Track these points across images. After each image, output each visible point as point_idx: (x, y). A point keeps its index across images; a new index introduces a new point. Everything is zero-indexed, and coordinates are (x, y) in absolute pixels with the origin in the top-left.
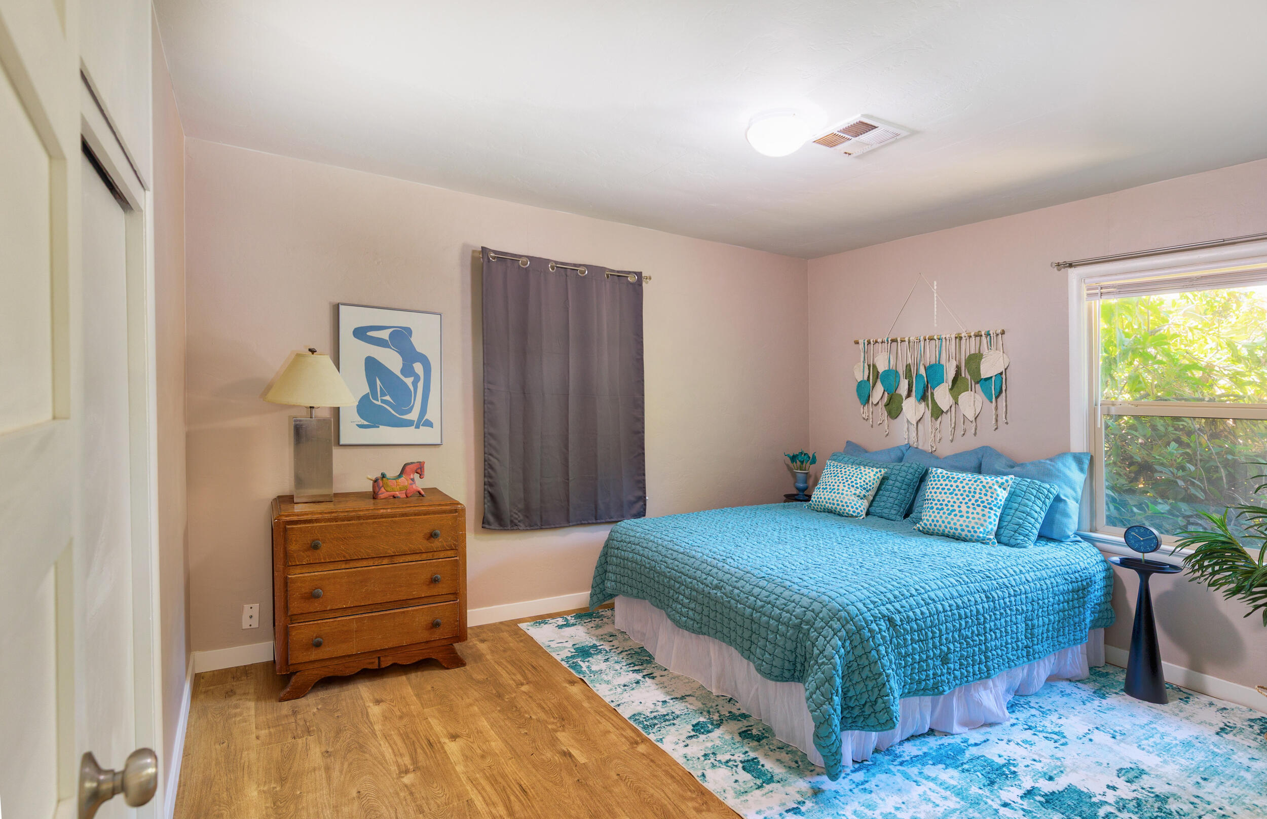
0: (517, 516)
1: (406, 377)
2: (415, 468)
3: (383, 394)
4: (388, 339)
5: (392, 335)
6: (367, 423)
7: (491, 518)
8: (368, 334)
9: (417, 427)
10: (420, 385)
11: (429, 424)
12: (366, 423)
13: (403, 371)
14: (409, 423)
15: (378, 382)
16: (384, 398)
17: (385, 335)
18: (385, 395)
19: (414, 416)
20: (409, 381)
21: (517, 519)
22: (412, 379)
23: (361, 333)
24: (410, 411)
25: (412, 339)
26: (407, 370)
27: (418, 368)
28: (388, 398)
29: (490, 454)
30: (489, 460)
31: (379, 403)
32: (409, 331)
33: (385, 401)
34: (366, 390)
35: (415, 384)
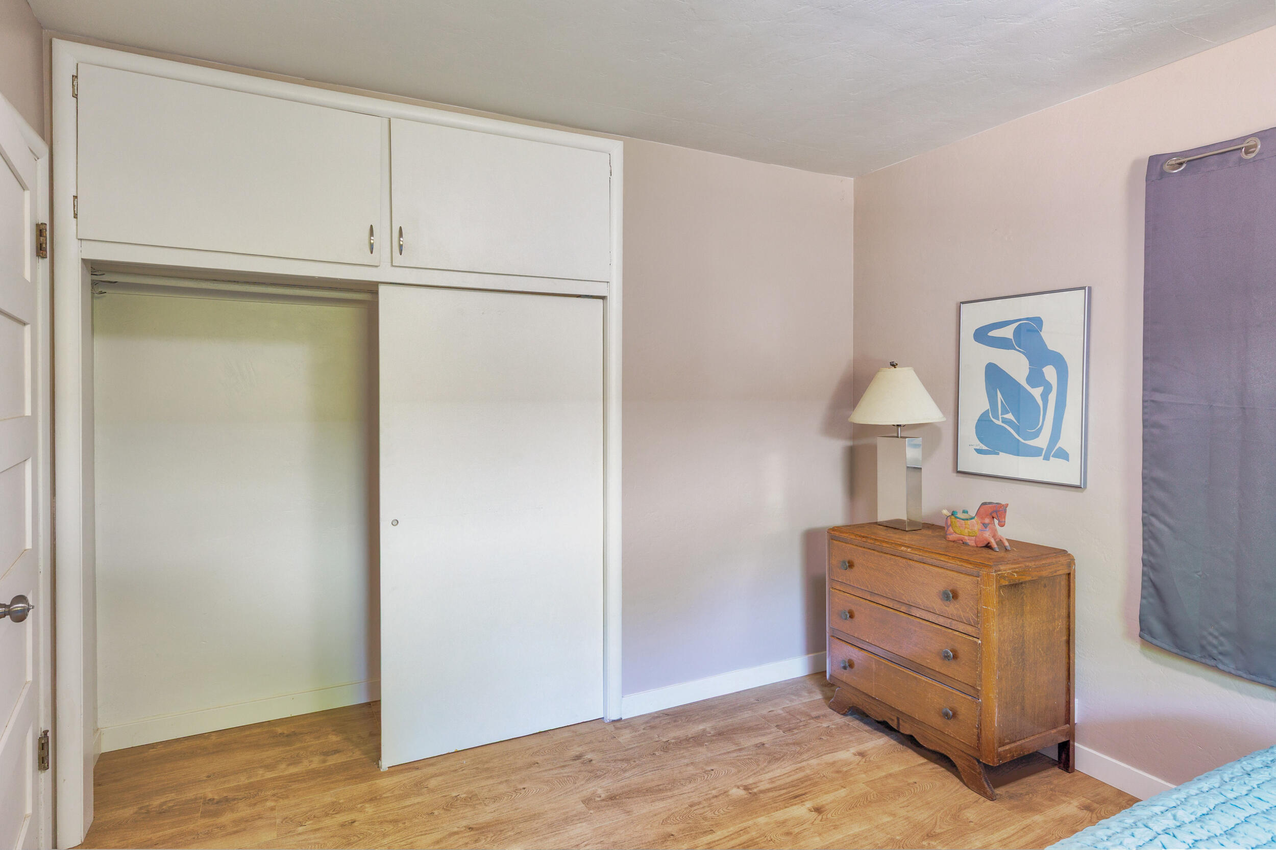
0: (1215, 642)
1: (1033, 388)
2: (990, 511)
3: (1005, 411)
4: (1012, 338)
5: (1017, 332)
6: (986, 448)
7: (1157, 627)
8: (990, 334)
9: (1047, 458)
10: (1052, 397)
11: (1063, 455)
12: (984, 448)
13: (1029, 380)
14: (1035, 452)
15: (999, 395)
16: (1005, 416)
17: (1007, 332)
18: (1008, 413)
19: (1042, 441)
20: (1037, 392)
21: (1215, 647)
22: (1041, 389)
23: (981, 335)
24: (1036, 435)
25: (1041, 333)
26: (1036, 377)
27: (1050, 372)
28: (1010, 416)
29: (1153, 515)
30: (1152, 525)
31: (999, 423)
32: (1038, 321)
33: (1005, 418)
34: (986, 406)
35: (1045, 396)
